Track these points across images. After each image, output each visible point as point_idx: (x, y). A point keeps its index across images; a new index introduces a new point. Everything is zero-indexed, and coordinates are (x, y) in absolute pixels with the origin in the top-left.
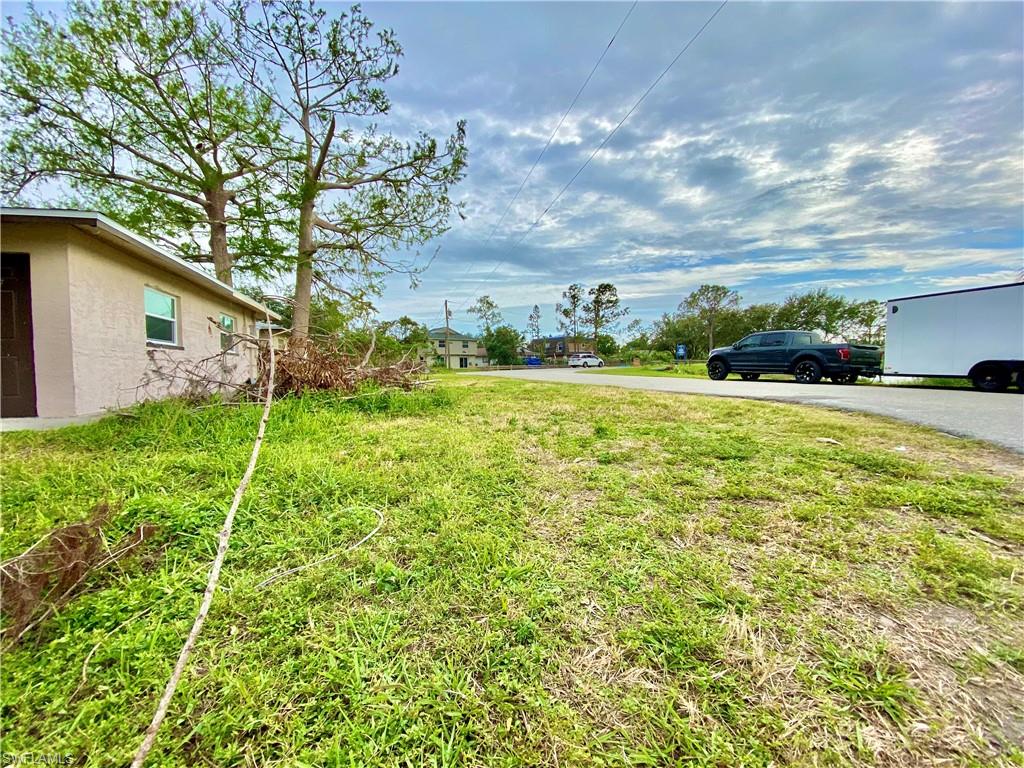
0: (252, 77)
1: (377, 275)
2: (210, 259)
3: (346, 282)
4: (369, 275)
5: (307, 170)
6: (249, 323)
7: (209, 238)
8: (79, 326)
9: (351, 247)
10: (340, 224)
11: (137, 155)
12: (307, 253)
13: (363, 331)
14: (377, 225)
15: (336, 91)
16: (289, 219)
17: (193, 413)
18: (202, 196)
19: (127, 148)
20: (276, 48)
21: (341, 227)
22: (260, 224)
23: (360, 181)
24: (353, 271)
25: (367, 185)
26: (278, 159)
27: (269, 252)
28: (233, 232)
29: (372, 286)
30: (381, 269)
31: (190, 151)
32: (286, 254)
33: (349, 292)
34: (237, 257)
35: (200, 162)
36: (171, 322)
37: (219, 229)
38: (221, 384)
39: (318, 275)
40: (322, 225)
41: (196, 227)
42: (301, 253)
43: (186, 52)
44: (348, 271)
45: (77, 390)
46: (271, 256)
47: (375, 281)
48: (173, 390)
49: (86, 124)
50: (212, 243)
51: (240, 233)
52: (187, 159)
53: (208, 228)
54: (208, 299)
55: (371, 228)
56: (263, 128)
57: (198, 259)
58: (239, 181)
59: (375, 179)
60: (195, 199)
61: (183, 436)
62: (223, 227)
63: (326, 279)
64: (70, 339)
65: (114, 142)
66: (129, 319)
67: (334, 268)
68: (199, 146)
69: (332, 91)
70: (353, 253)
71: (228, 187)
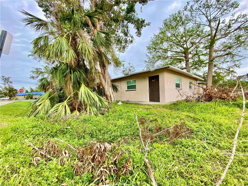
0: (195, 22)
1: (238, 61)
2: (185, 68)
3: (225, 66)
4: (234, 61)
5: (211, 37)
6: (195, 82)
7: (185, 64)
8: (166, 86)
9: (227, 54)
10: (222, 49)
11: (171, 51)
12: (211, 61)
13: (230, 80)
14: (238, 44)
15: (219, 11)
16: (205, 53)
17: (188, 104)
18: (184, 55)
19: (170, 51)
20: (201, 11)
21: (223, 49)
22: (197, 57)
23: (229, 33)
24: (228, 61)
25: (232, 33)
26: (202, 38)
27: (200, 63)
28: (191, 61)
29: (235, 65)
30: (240, 58)
31: (181, 46)
32: (205, 62)
33: (226, 68)
34: (191, 67)
35: (183, 48)
36: (179, 84)
37: (187, 61)
38: (193, 97)
39: (215, 66)
40: (216, 51)
41: (182, 62)
42: (209, 61)
43: (180, 25)
44: (226, 62)
45: (165, 98)
46: (200, 64)
47: (237, 63)
48: (182, 98)
49: (163, 49)
50: (186, 65)
51: (192, 60)
52: (181, 48)
53: (185, 61)
54: (187, 78)
55: (235, 46)
56: (198, 33)
57: (182, 69)
58: (192, 48)
59: (236, 30)
60: (182, 56)
61: (187, 109)
62: (188, 60)
63: (217, 66)
64: (165, 89)
65: (167, 50)
66: (173, 84)
67: (220, 62)
68: (183, 44)
69: (218, 12)
70: (228, 56)
71: (189, 51)
